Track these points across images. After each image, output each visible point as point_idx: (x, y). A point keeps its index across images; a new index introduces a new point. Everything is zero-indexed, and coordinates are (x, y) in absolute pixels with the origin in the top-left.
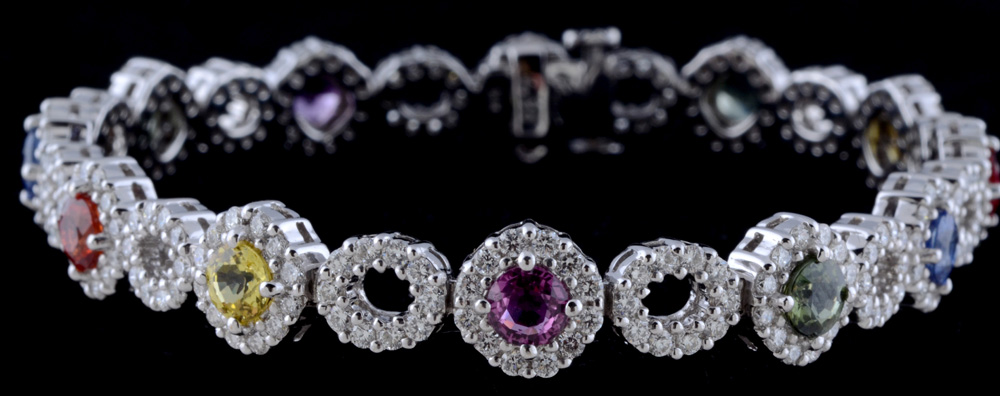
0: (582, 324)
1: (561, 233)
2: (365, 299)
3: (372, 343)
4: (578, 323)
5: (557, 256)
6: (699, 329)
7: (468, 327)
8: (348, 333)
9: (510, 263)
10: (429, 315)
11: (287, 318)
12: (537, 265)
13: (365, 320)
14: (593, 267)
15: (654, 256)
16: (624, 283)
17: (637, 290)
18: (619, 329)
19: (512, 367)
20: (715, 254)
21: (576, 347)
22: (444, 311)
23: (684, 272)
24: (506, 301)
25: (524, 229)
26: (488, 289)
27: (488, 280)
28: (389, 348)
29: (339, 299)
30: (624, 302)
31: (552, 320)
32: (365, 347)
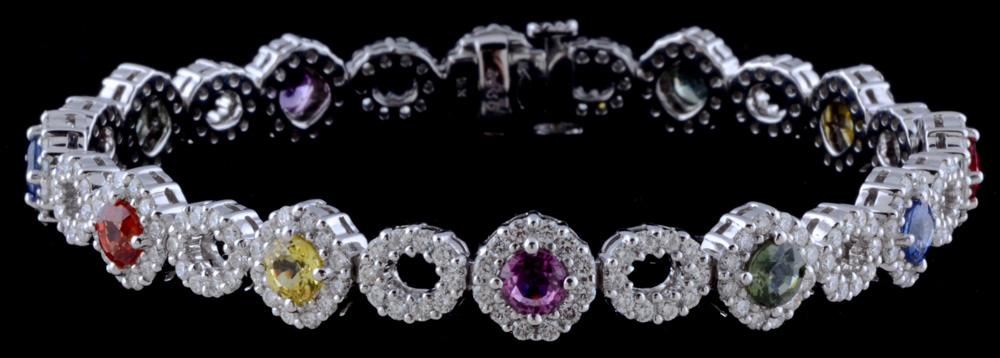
0: (579, 296)
1: (560, 222)
2: (399, 279)
3: (406, 316)
4: (575, 295)
5: (556, 241)
6: (675, 299)
7: (485, 301)
8: (385, 307)
9: (518, 247)
10: (453, 292)
11: (336, 298)
12: (540, 249)
13: (399, 297)
14: (586, 250)
15: (637, 240)
16: (612, 262)
17: (623, 268)
18: (609, 300)
19: (521, 333)
20: (688, 236)
21: (574, 315)
22: (465, 288)
23: (663, 252)
24: (515, 279)
25: (529, 220)
26: (501, 269)
27: (500, 261)
28: (420, 320)
29: (378, 280)
30: (612, 277)
31: (554, 293)
32: (399, 319)
